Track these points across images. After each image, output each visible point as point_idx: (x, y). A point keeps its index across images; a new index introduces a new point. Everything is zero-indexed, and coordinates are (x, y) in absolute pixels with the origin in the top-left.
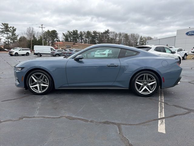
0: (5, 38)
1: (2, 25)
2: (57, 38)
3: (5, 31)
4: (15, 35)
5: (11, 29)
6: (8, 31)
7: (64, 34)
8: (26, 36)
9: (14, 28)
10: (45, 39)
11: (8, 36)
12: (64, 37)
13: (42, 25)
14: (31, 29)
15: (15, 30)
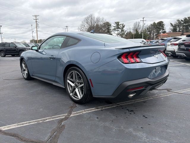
0: (116, 34)
1: (115, 23)
2: (163, 30)
3: (117, 28)
4: (123, 31)
5: (121, 26)
6: (119, 28)
7: (171, 24)
8: (132, 31)
9: (124, 25)
10: (149, 31)
11: (118, 32)
12: (172, 28)
13: (143, 18)
14: (138, 23)
15: (124, 27)
